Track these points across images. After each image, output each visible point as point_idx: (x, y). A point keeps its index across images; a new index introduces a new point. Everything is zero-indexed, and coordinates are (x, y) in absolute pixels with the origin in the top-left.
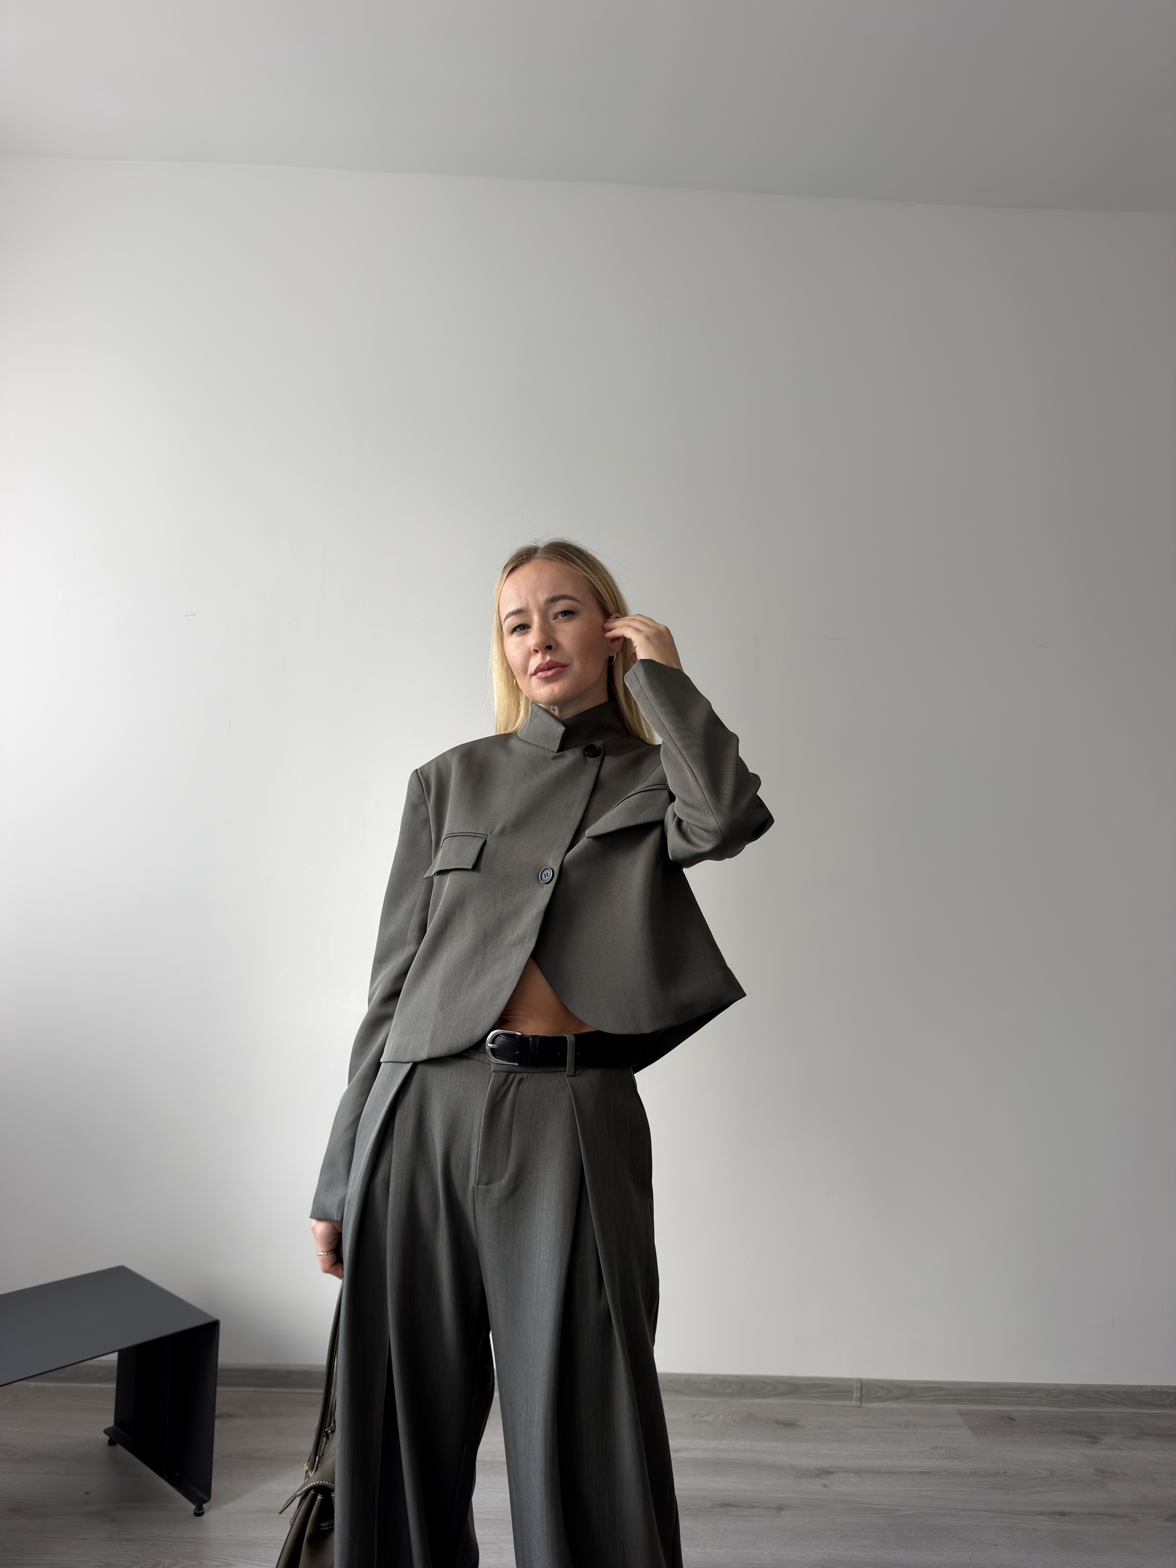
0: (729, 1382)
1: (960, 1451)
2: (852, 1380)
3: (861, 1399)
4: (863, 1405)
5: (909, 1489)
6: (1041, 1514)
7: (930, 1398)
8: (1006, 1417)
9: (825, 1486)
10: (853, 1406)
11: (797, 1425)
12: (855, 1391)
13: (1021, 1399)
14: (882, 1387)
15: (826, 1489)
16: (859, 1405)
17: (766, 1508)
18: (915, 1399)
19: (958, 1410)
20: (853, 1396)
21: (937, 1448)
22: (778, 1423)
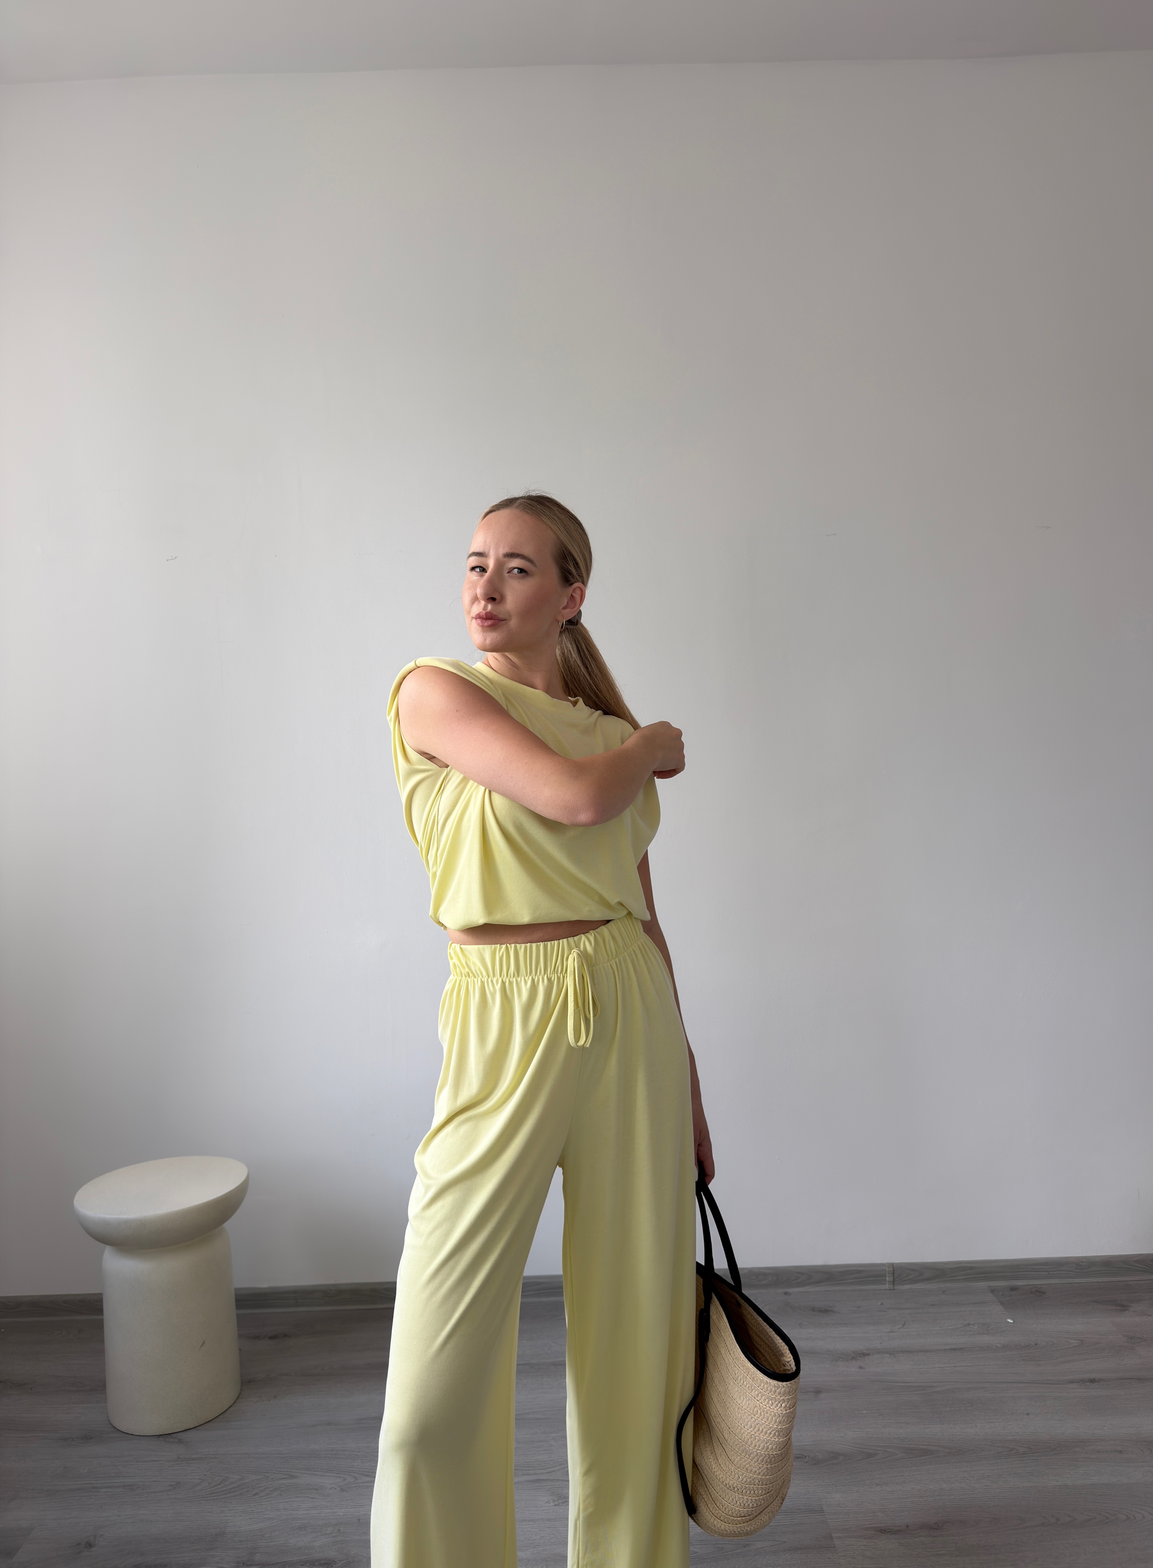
1: (992, 1326)
2: (884, 1265)
3: (893, 1282)
4: (896, 1287)
5: (943, 1365)
6: (1072, 1382)
7: (960, 1278)
8: (1037, 1291)
9: (861, 1368)
10: (886, 1290)
11: (832, 1311)
12: (887, 1275)
13: (1050, 1273)
14: (913, 1270)
15: (862, 1370)
16: (892, 1288)
17: (804, 1393)
18: (946, 1279)
19: (988, 1286)
20: (885, 1280)
21: (969, 1324)
22: (814, 1310)
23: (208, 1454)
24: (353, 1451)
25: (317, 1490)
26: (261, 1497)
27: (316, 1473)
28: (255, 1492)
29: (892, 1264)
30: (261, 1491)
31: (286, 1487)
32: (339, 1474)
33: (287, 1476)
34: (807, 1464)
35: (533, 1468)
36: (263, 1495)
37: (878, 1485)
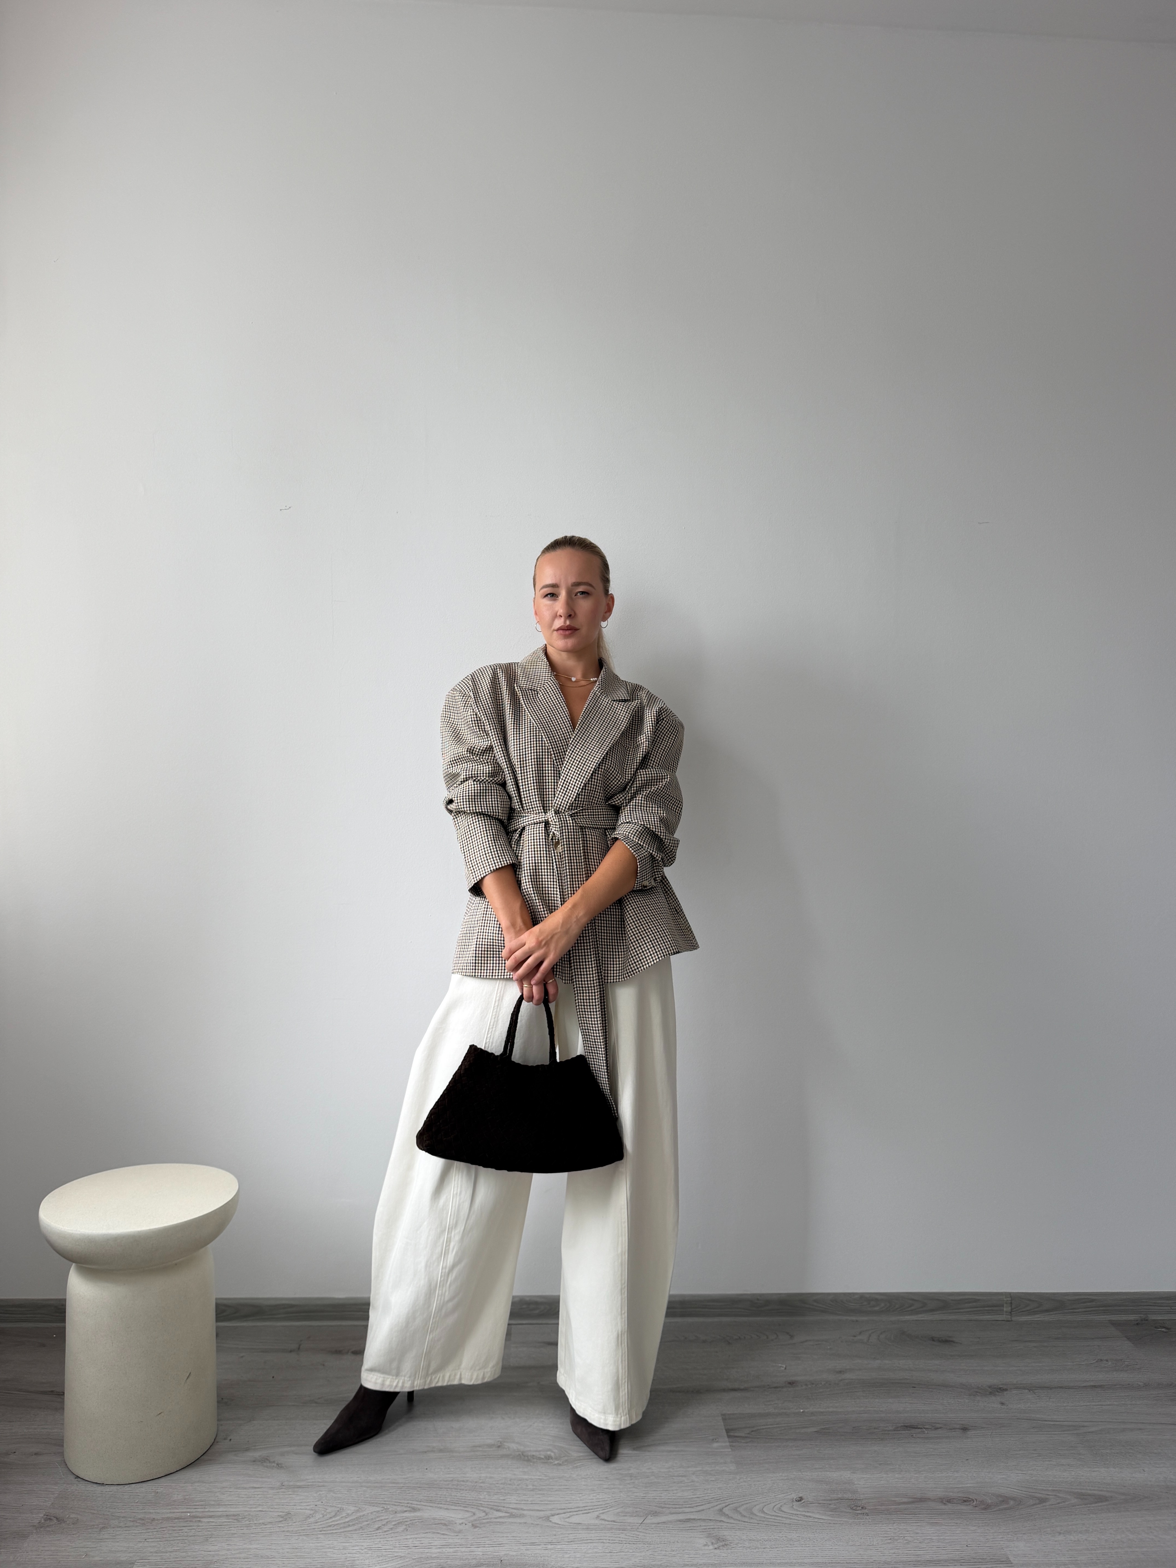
0: (877, 1300)
1: (1126, 1363)
3: (1011, 1313)
4: (1014, 1319)
5: (1088, 1404)
7: (1080, 1310)
9: (1002, 1404)
10: (1003, 1320)
11: (953, 1342)
12: (1005, 1305)
13: (1173, 1308)
14: (1033, 1301)
15: (1005, 1407)
16: (1010, 1319)
17: (951, 1429)
18: (1065, 1311)
19: (1109, 1320)
20: (1003, 1310)
21: (1101, 1360)
22: (933, 1340)
23: (315, 1482)
24: (476, 1482)
25: (445, 1525)
26: (385, 1531)
27: (441, 1506)
28: (376, 1526)
29: (1010, 1293)
30: (384, 1525)
31: (411, 1521)
32: (466, 1507)
33: (409, 1509)
34: (977, 1508)
35: (680, 1506)
36: (385, 1530)
37: (1060, 1533)
